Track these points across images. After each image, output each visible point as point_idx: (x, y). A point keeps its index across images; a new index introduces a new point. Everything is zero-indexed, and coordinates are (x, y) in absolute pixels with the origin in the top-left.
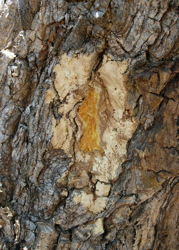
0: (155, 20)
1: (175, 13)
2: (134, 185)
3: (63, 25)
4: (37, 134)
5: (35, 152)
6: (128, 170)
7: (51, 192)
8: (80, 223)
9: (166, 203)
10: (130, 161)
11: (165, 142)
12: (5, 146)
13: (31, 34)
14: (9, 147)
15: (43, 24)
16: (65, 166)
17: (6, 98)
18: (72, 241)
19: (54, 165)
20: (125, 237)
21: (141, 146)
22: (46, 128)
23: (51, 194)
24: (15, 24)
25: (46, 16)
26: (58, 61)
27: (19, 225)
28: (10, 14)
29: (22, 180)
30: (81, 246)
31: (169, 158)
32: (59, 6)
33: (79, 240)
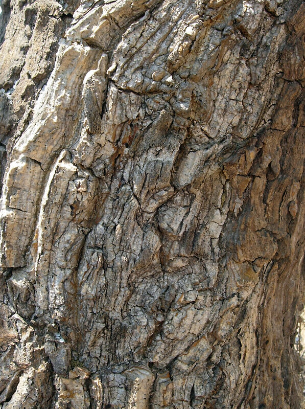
0: (236, 100)
1: (255, 90)
2: (234, 283)
3: (137, 122)
4: (119, 254)
5: (119, 277)
6: (224, 267)
7: (144, 321)
8: (181, 350)
9: (263, 297)
10: (224, 257)
11: (256, 224)
12: (67, 284)
13: (102, 138)
14: (72, 284)
15: (114, 125)
16: (154, 284)
17: (64, 222)
18: (172, 380)
19: (142, 287)
20: (230, 354)
21: (234, 236)
22: (132, 243)
23: (145, 324)
24: (66, 128)
25: (117, 115)
26: (136, 163)
27: (101, 385)
28: (58, 117)
29: (100, 321)
30: (186, 381)
31: (262, 242)
32: (132, 102)
33: (183, 373)
